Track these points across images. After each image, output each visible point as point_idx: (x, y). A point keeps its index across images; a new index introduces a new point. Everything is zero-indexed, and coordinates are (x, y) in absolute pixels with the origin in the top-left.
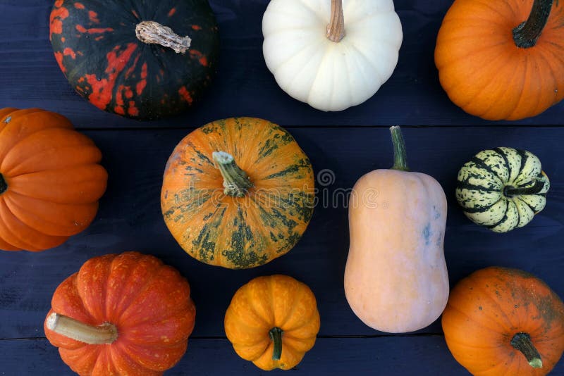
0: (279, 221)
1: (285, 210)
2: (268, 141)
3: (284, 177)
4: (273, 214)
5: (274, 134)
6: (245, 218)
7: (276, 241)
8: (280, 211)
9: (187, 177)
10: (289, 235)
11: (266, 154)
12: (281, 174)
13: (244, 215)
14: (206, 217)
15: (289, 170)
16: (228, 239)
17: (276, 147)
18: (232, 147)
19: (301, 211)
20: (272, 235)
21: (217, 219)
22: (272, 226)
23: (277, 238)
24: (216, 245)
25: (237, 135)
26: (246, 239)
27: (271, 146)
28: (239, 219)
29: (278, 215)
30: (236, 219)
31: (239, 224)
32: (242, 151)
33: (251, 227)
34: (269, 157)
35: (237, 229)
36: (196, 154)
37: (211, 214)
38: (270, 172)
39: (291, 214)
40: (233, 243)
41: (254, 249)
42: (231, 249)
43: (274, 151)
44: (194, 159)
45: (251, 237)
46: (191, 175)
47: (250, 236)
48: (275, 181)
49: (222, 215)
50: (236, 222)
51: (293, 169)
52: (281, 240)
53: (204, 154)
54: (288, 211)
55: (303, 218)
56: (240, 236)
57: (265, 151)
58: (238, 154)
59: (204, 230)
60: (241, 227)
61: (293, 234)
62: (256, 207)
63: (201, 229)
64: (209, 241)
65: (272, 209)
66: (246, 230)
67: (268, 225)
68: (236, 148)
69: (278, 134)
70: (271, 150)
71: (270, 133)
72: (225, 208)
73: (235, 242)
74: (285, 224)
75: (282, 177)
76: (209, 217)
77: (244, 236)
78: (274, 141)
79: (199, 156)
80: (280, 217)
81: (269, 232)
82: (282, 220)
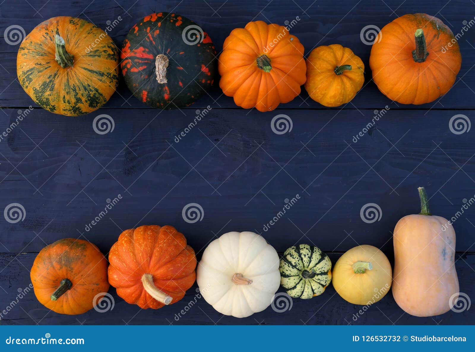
0: (73, 93)
1: (80, 90)
2: (98, 50)
3: (92, 74)
4: (72, 87)
5: (105, 49)
6: (56, 78)
7: (65, 102)
8: (77, 89)
9: (43, 38)
10: (74, 105)
11: (91, 56)
12: (91, 71)
13: (56, 77)
14: (37, 63)
15: (97, 73)
16: (40, 82)
17: (99, 56)
18: (76, 40)
19: (89, 98)
20: (64, 97)
21: (42, 69)
22: (67, 93)
23: (66, 101)
24: (33, 81)
25: (84, 36)
26: (49, 89)
27: (97, 54)
28: (53, 77)
29: (75, 90)
30: (51, 76)
31: (51, 79)
32: (80, 45)
33: (56, 86)
34: (91, 58)
35: (48, 81)
36: (56, 30)
37: (40, 64)
38: (86, 66)
39: (82, 95)
40: (41, 86)
41: (50, 98)
42: (38, 89)
43: (96, 57)
44: (53, 31)
45: (52, 90)
46: (45, 38)
47: (52, 89)
48: (83, 71)
49: (46, 68)
50: (50, 77)
51: (100, 73)
52: (68, 104)
53: (60, 32)
54: (81, 92)
55: (89, 102)
56: (47, 85)
57: (92, 54)
58: (77, 46)
59: (32, 69)
60: (50, 81)
61: (77, 107)
62: (66, 77)
63: (31, 67)
64: (30, 77)
65: (74, 85)
66: (52, 85)
67: (65, 91)
68: (78, 41)
69: (107, 51)
70: (95, 56)
71: (103, 47)
72: (50, 67)
73: (43, 87)
74: (75, 97)
75: (90, 73)
76: (39, 65)
77: (49, 87)
78: (101, 52)
79: (56, 31)
80: (75, 92)
81: (64, 95)
82: (75, 94)
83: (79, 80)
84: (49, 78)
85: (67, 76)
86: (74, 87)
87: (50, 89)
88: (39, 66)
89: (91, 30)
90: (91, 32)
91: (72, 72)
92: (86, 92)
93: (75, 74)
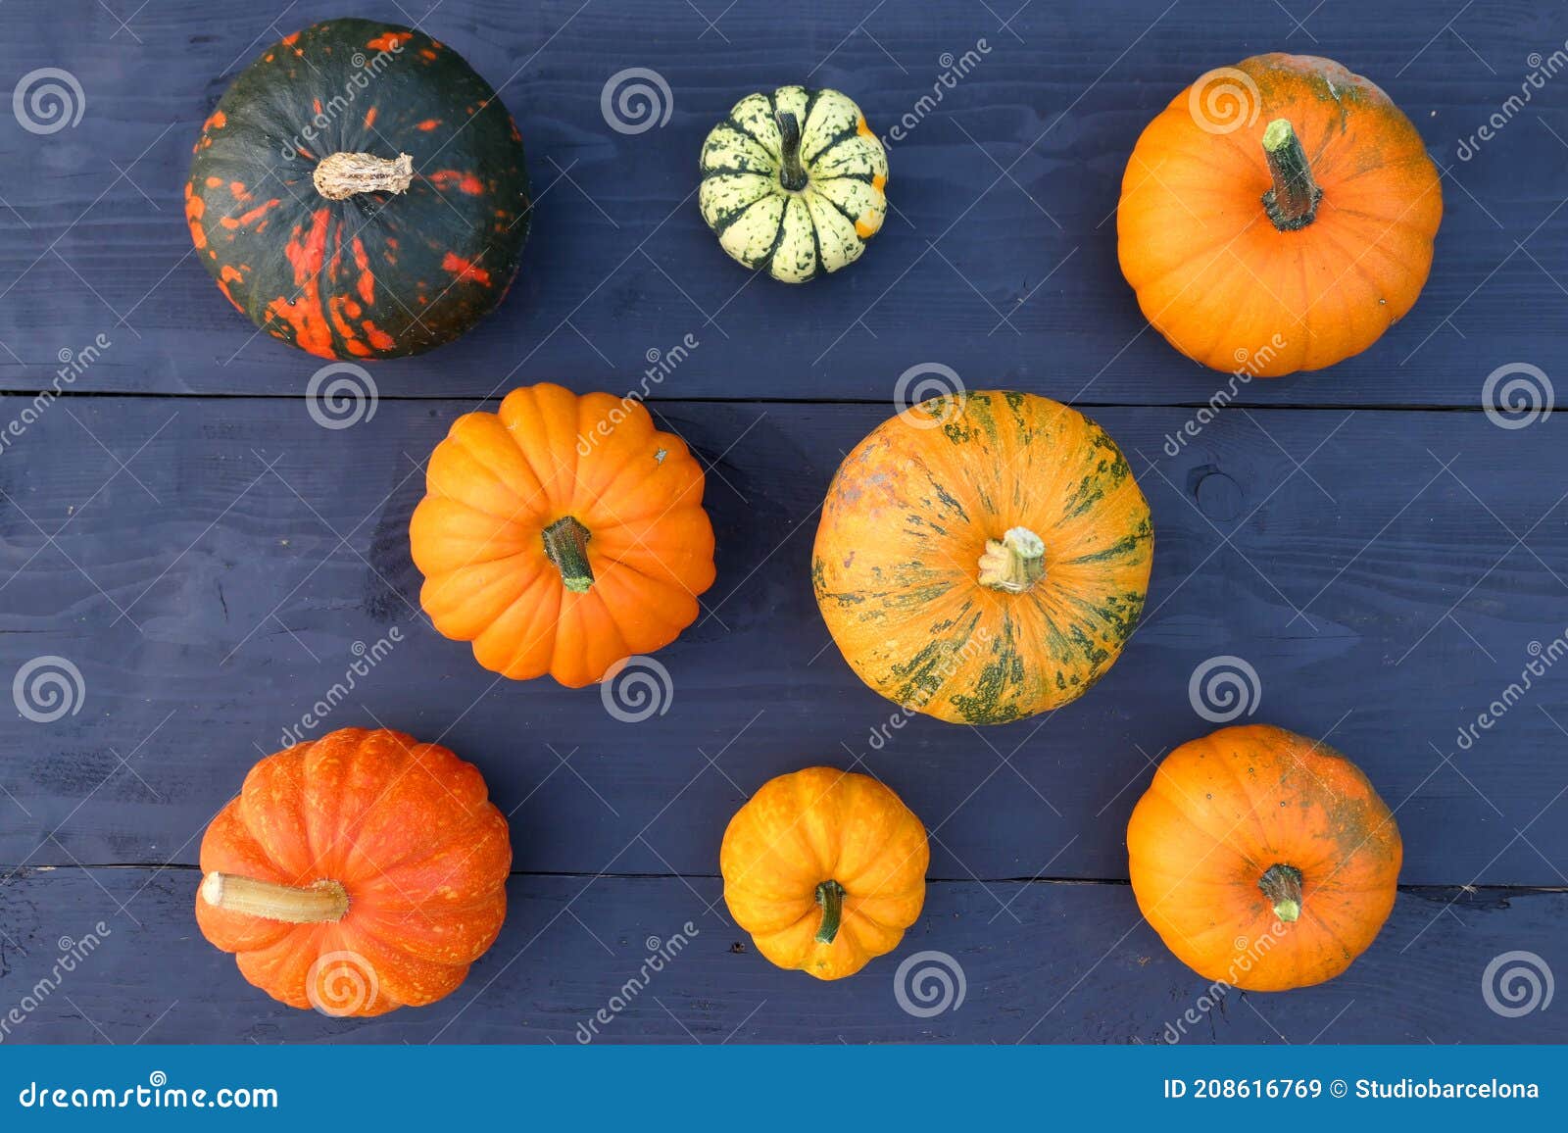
0: (1079, 650)
1: (1095, 629)
2: (1086, 481)
3: (1107, 563)
4: (1071, 636)
5: (1097, 461)
6: (1015, 639)
7: (1063, 687)
8: (1086, 631)
9: (909, 538)
10: (1089, 677)
11: (1080, 509)
12: (1100, 557)
13: (1014, 633)
14: (936, 626)
15: (1118, 550)
16: (973, 675)
17: (1099, 495)
18: (1011, 488)
19: (1122, 631)
20: (1060, 676)
21: (960, 636)
22: (1065, 660)
23: (1067, 680)
25: (1022, 458)
26: (1009, 679)
27: (1091, 493)
28: (1004, 640)
29: (1081, 639)
30: (998, 640)
31: (1002, 649)
32: (1033, 495)
33: (1025, 661)
34: (1085, 517)
35: (996, 659)
36: (934, 492)
37: (948, 624)
38: (1083, 551)
39: (1105, 638)
40: (981, 683)
41: (1018, 701)
42: (973, 695)
43: (1095, 503)
44: (928, 502)
45: (1020, 678)
46: (919, 534)
47: (1018, 676)
48: (1086, 570)
49: (972, 627)
50: (996, 646)
51: (1126, 545)
52: (1072, 687)
53: (952, 495)
54: (1100, 632)
55: (1121, 643)
56: (999, 674)
57: (1079, 502)
58: (1021, 504)
59: (927, 651)
60: (1004, 657)
61: (1096, 675)
62: (1041, 617)
63: (922, 648)
64: (930, 674)
65: (1072, 626)
66: (1014, 664)
67: (1057, 657)
68: (1017, 489)
69: (1105, 461)
70: (1090, 502)
71: (1090, 458)
72: (980, 613)
73: (986, 684)
74: (1088, 657)
75: (1102, 563)
76: (945, 627)
77: (1006, 675)
78: (1096, 479)
79: (940, 496)
80: (1082, 644)
81: (1057, 670)
82: (1086, 648)
83: (1079, 602)
84: (995, 651)
85: (1043, 612)
86: (1075, 633)
87: (1012, 679)
88: (946, 630)
89: (1022, 425)
90: (1028, 434)
91: (1049, 591)
92: (1110, 622)
93: (1058, 591)
